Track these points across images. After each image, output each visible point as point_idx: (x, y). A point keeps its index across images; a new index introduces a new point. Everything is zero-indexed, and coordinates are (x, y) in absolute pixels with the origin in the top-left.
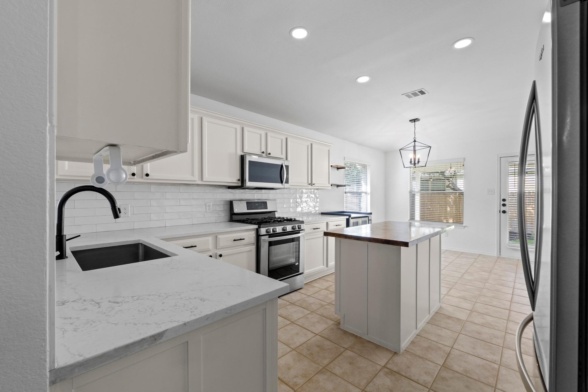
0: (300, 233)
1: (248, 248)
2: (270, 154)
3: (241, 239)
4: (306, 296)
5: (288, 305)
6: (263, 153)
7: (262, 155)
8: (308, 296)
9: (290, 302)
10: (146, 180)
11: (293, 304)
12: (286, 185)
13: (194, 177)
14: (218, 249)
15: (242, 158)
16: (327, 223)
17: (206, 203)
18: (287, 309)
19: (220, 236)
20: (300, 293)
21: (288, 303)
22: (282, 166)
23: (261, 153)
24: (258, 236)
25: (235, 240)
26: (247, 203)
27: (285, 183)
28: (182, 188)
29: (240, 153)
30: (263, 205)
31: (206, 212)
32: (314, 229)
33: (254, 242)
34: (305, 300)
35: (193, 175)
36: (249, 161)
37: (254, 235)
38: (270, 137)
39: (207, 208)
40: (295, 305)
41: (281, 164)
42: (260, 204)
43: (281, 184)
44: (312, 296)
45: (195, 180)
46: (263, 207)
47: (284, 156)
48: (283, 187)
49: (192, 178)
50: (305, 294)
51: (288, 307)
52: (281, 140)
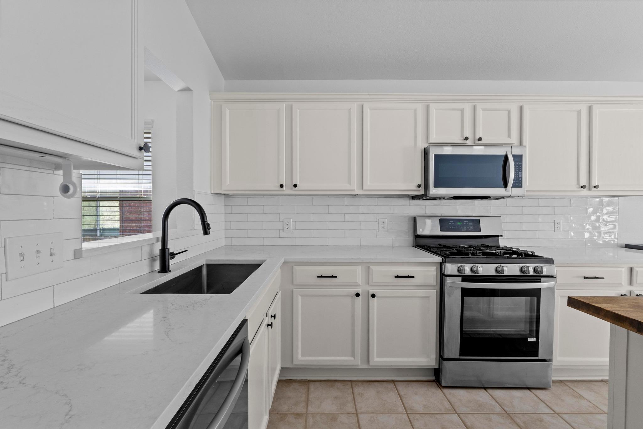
0: (540, 282)
1: (422, 292)
2: (480, 139)
3: (409, 277)
4: (547, 410)
5: (497, 413)
6: (466, 139)
7: (466, 144)
8: (555, 413)
9: (505, 408)
10: (294, 191)
11: (509, 416)
12: (516, 191)
13: (351, 185)
14: (370, 285)
15: (426, 152)
16: (631, 269)
17: (378, 219)
18: (490, 420)
19: (373, 268)
20: (536, 398)
21: (499, 409)
22: (506, 157)
23: (463, 139)
24: (442, 276)
25: (398, 277)
26: (441, 220)
27: (513, 187)
28: (347, 200)
29: (422, 145)
30: (471, 224)
31: (379, 232)
32: (585, 278)
33: (435, 284)
34: (542, 421)
35: (349, 182)
36: (435, 156)
37: (435, 273)
38: (482, 110)
39: (381, 226)
40: (512, 419)
41: (504, 154)
42: (466, 223)
43: (504, 189)
44: (565, 416)
45: (353, 189)
46: (471, 227)
47: (514, 139)
48: (508, 193)
49: (347, 187)
50: (548, 404)
51: (495, 418)
52: (507, 112)
